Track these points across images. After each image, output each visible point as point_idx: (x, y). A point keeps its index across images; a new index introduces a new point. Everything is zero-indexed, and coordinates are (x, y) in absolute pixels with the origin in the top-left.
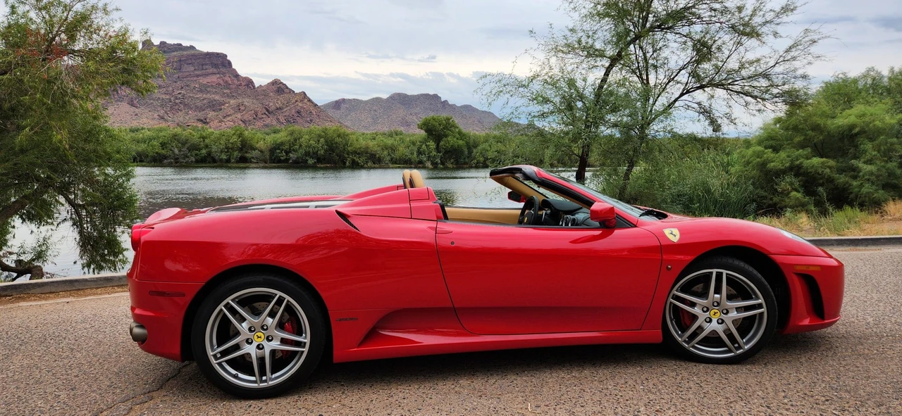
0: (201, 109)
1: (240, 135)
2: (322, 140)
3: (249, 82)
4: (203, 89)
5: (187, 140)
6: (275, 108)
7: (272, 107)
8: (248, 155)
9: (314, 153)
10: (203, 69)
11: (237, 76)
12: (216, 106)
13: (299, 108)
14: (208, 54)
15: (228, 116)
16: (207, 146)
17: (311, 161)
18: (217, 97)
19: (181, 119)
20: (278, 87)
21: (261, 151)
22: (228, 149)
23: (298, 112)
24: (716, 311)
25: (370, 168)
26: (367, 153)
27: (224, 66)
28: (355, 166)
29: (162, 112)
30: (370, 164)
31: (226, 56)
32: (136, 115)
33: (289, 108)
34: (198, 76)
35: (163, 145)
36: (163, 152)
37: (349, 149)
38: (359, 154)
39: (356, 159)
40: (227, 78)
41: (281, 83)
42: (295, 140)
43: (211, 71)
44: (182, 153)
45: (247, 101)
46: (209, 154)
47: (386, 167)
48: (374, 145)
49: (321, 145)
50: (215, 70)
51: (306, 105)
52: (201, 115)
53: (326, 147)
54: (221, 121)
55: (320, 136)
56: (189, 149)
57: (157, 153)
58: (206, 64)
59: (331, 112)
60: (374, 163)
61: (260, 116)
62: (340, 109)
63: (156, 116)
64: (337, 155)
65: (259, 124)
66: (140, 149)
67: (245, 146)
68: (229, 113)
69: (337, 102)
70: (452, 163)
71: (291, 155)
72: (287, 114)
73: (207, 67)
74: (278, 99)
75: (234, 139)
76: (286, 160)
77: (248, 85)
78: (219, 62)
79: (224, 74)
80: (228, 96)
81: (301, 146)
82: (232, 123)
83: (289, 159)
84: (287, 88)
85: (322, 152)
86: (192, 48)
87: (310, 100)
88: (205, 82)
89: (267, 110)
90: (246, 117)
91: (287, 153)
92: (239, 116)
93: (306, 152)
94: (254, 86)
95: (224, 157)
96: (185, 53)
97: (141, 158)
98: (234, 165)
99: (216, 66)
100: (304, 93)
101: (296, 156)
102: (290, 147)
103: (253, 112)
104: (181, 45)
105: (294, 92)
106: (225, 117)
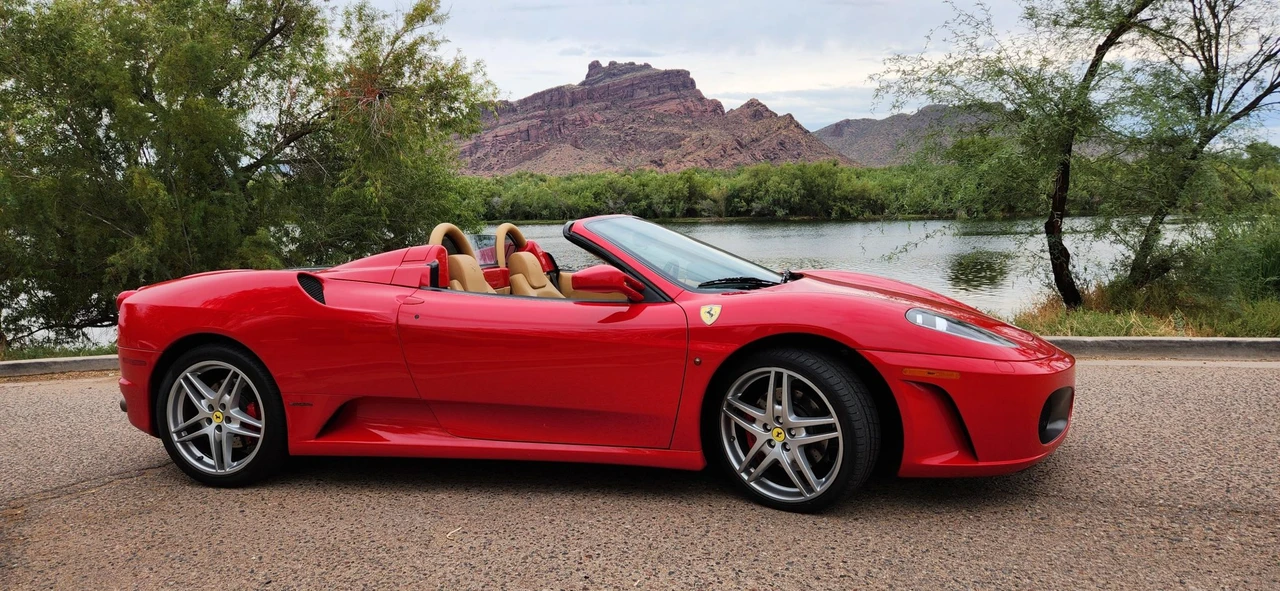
0: (655, 147)
1: (689, 179)
2: (798, 182)
3: (717, 107)
4: (659, 120)
5: (625, 189)
6: (750, 140)
7: (746, 138)
8: (698, 207)
9: (785, 201)
10: (659, 94)
11: (701, 99)
12: (672, 142)
13: (782, 137)
14: (667, 73)
15: (689, 154)
16: (647, 197)
17: (780, 213)
18: (676, 130)
19: (632, 161)
20: (756, 110)
21: (715, 201)
22: (672, 199)
23: (782, 144)
24: (780, 431)
25: (866, 221)
26: (863, 198)
27: (685, 86)
28: (845, 218)
29: (610, 153)
30: (867, 215)
31: (689, 73)
32: (580, 158)
33: (768, 139)
34: (653, 103)
35: (597, 196)
36: (596, 204)
37: (837, 192)
38: (850, 200)
39: (847, 208)
40: (689, 104)
41: (760, 104)
42: (760, 184)
43: (668, 95)
44: (618, 206)
45: (713, 133)
46: (650, 206)
47: (890, 219)
48: (874, 187)
49: (795, 189)
50: (674, 94)
51: (793, 133)
52: (655, 155)
53: (803, 191)
54: (678, 162)
55: (795, 176)
56: (626, 201)
57: (589, 206)
58: (664, 87)
59: (829, 142)
60: (874, 213)
61: (729, 151)
62: (842, 136)
63: (602, 159)
64: (819, 203)
65: (728, 162)
66: (570, 202)
67: (694, 194)
68: (690, 151)
69: (837, 125)
70: (1003, 210)
71: (754, 204)
72: (766, 147)
73: (665, 90)
74: (754, 127)
75: (680, 185)
76: (748, 212)
77: (714, 111)
78: (680, 82)
79: (685, 98)
80: (689, 127)
81: (767, 191)
82: (693, 164)
83: (751, 211)
84: (767, 110)
85: (797, 199)
86: (647, 66)
87: (798, 126)
88: (662, 111)
89: (740, 144)
90: (712, 154)
91: (749, 201)
92: (702, 153)
93: (774, 201)
94: (723, 112)
95: (667, 209)
96: (638, 74)
97: (571, 213)
98: (681, 220)
99: (675, 88)
100: (790, 116)
101: (760, 206)
102: (753, 193)
103: (720, 147)
104: (633, 64)
105: (776, 115)
106: (684, 156)
